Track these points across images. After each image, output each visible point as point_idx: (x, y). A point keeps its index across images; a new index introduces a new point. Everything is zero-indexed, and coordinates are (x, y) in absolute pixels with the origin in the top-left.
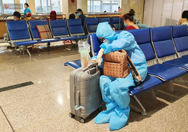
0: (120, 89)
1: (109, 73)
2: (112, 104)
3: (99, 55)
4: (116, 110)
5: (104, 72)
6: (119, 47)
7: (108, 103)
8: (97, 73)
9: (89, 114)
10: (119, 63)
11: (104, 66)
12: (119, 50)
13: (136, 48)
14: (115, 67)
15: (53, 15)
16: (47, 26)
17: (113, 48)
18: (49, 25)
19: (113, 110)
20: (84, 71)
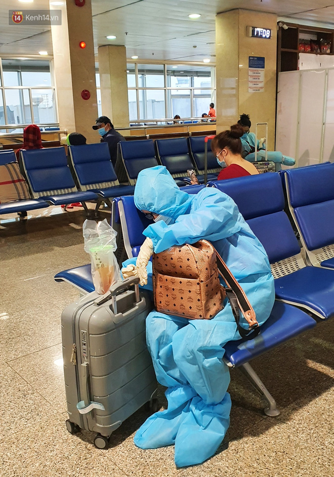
0: (200, 350)
1: (171, 307)
2: (183, 393)
3: (142, 257)
4: (192, 407)
5: (158, 301)
6: (194, 234)
7: (171, 387)
8: (137, 307)
9: (119, 422)
10: (195, 277)
11: (156, 285)
12: (194, 241)
13: (242, 232)
14: (186, 289)
15: (31, 136)
16: (16, 166)
17: (176, 238)
18: (20, 163)
19: (184, 407)
20: (99, 304)
